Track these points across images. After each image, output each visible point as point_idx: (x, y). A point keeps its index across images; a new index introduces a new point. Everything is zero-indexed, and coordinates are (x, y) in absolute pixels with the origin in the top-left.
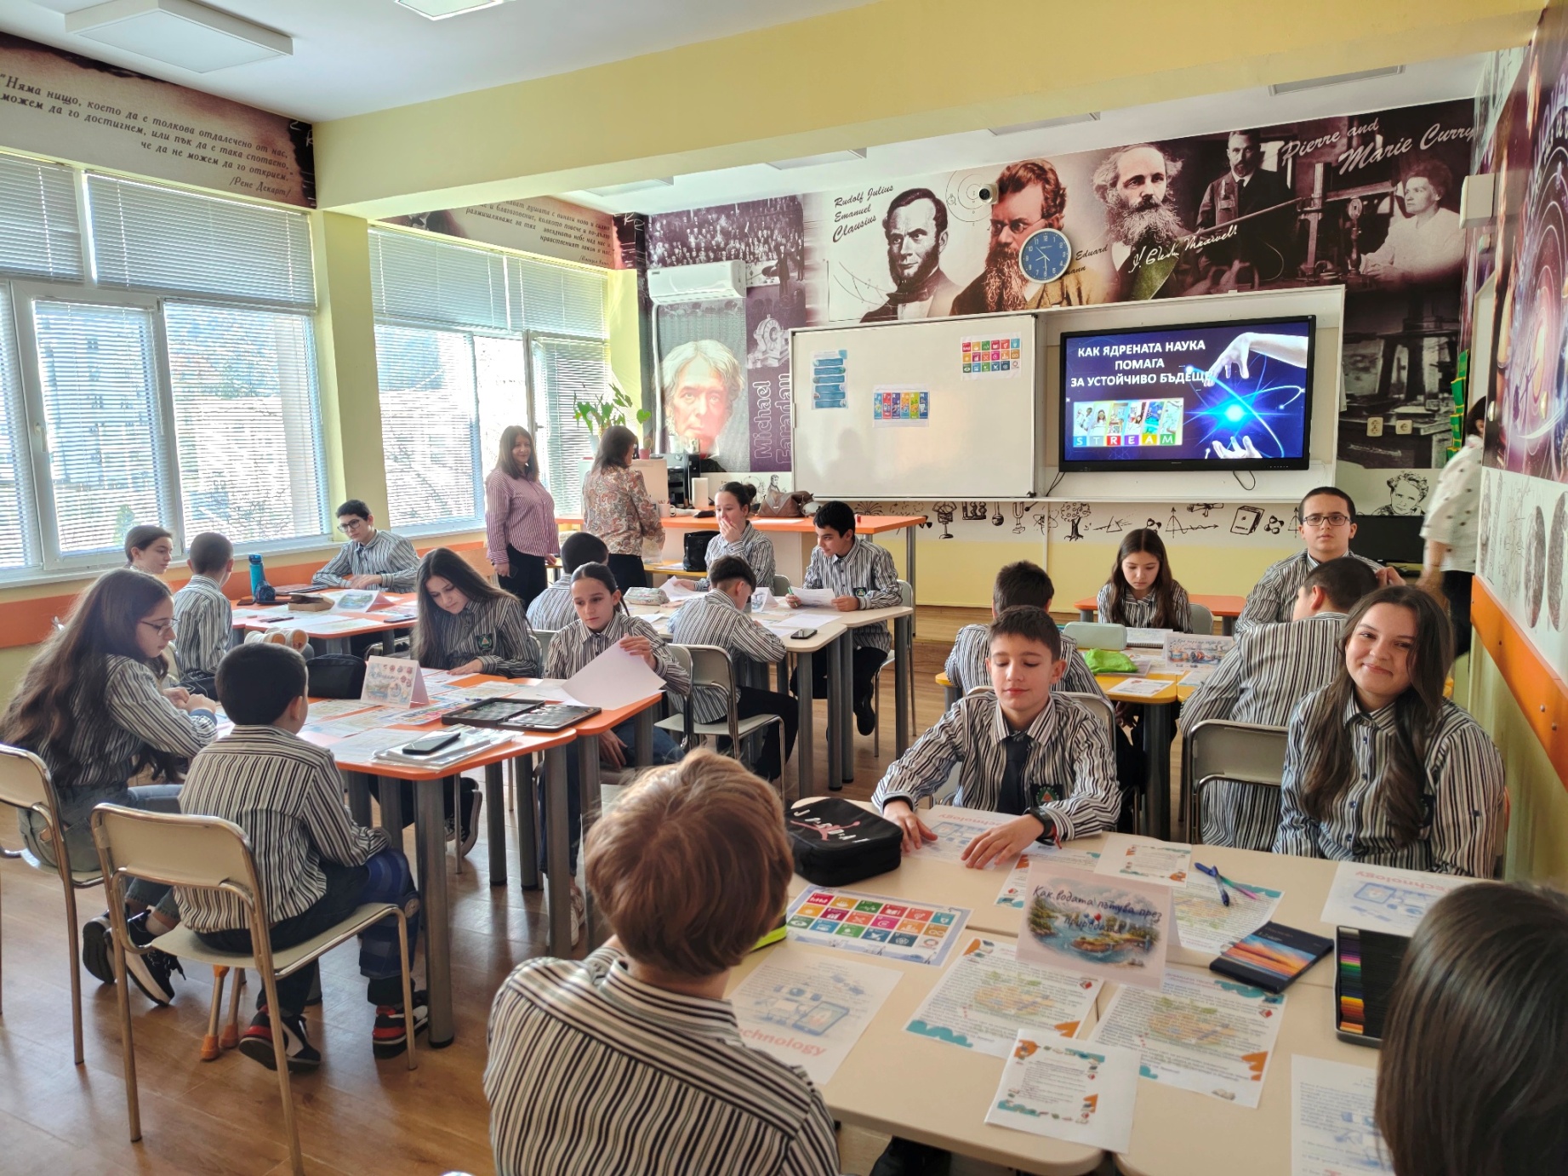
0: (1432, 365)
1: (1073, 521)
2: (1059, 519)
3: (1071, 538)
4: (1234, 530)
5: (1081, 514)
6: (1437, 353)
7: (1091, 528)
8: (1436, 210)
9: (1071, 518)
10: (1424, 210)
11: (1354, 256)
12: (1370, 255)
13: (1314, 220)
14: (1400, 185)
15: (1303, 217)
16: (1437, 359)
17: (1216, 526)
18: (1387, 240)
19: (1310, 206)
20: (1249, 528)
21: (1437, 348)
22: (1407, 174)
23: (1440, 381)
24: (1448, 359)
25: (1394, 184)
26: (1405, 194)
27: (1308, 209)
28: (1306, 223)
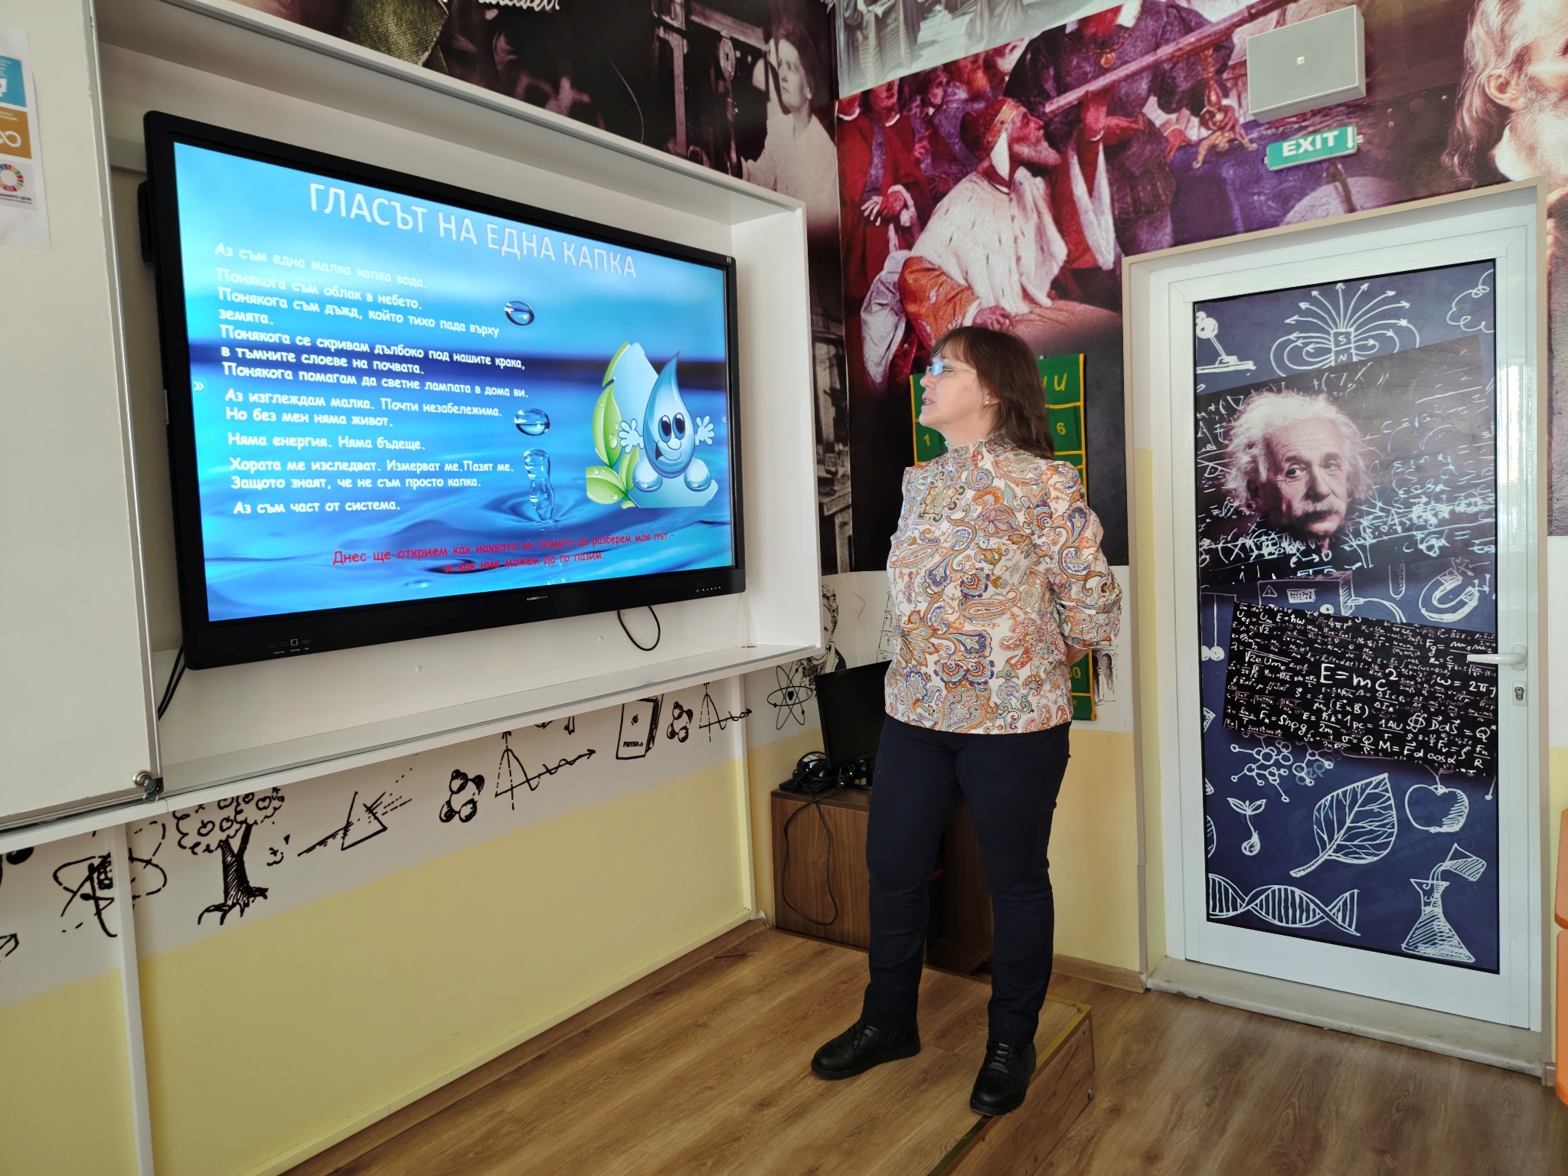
0: (825, 392)
1: (224, 845)
2: (170, 856)
3: (223, 909)
4: (625, 752)
5: (250, 813)
6: (828, 370)
7: (290, 851)
8: (810, 117)
9: (216, 837)
10: (798, 109)
11: (734, 156)
12: (750, 161)
13: (679, 47)
14: (772, 42)
15: (661, 32)
16: (829, 385)
17: (591, 752)
18: (768, 142)
19: (669, 13)
20: (644, 740)
21: (828, 364)
22: (778, 29)
23: (835, 420)
24: (838, 386)
25: (767, 41)
26: (779, 65)
27: (667, 19)
28: (666, 48)
